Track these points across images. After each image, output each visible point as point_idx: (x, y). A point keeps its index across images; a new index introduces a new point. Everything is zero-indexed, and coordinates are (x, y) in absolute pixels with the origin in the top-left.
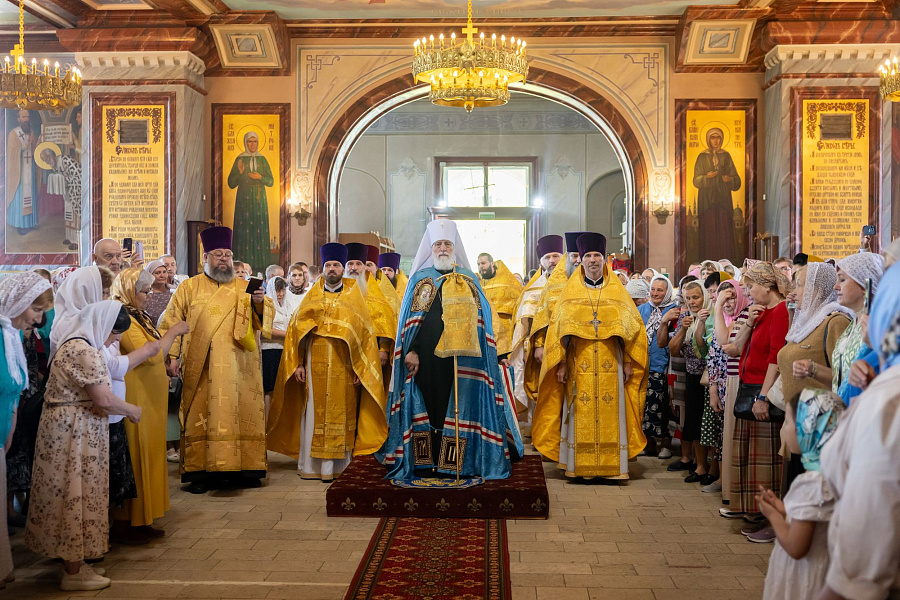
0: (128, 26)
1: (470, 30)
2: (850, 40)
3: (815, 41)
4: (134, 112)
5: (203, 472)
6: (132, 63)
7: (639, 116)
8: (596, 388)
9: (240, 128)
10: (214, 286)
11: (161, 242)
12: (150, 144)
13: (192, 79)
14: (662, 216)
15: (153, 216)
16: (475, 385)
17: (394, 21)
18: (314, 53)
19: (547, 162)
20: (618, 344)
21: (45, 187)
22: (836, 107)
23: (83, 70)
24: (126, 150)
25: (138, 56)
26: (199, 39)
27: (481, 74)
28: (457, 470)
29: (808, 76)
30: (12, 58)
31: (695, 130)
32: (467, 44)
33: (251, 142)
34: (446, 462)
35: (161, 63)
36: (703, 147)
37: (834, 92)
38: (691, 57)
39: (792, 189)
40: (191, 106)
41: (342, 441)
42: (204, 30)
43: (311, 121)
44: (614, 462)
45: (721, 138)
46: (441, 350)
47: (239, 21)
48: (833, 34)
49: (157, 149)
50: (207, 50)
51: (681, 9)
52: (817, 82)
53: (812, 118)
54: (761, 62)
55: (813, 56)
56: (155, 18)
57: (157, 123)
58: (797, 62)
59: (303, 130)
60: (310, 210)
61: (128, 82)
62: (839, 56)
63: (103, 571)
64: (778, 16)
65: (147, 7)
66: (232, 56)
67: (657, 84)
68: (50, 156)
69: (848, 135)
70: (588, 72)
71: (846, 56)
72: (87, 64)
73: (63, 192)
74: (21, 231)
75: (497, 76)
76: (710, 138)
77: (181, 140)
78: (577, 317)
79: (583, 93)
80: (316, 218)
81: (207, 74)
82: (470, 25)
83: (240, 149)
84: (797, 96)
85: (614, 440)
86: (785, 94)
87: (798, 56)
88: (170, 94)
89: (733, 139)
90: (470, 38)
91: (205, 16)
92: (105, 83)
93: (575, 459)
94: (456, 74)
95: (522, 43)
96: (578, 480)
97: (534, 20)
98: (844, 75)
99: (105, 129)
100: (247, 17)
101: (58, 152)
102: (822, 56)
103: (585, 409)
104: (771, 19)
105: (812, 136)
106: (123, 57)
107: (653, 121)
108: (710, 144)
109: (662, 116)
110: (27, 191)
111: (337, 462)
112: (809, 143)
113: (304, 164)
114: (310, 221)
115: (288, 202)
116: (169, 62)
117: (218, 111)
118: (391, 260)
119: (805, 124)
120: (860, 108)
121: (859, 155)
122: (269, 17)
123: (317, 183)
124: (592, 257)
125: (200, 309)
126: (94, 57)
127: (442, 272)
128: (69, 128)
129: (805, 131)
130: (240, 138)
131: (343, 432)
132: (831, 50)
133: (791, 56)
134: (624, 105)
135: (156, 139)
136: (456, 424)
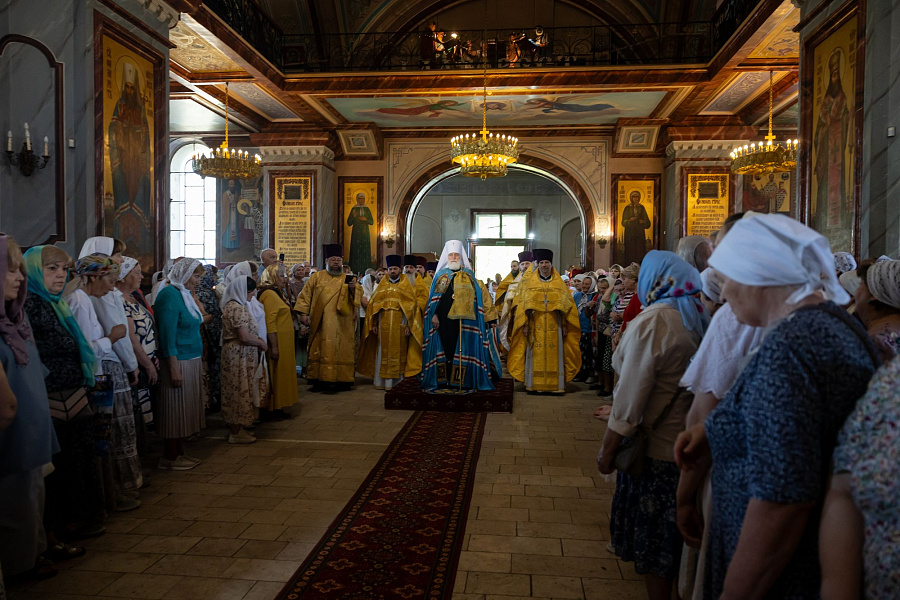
0: (290, 131)
1: (484, 132)
2: (718, 138)
3: (696, 138)
4: (293, 182)
5: (317, 380)
6: (292, 153)
7: (589, 184)
8: (545, 340)
9: (355, 190)
10: (330, 277)
11: (308, 256)
12: (302, 200)
13: (327, 162)
14: (602, 243)
15: (304, 242)
16: (472, 336)
17: (444, 127)
18: (397, 147)
19: (538, 212)
20: (559, 315)
21: (243, 225)
22: (709, 178)
23: (263, 157)
24: (289, 204)
25: (296, 149)
26: (330, 139)
27: (490, 158)
28: (460, 384)
29: (692, 159)
30: (221, 150)
31: (623, 192)
32: (482, 141)
33: (360, 199)
34: (455, 379)
35: (309, 152)
36: (628, 202)
37: (707, 169)
38: (621, 149)
39: (681, 228)
40: (326, 178)
41: (397, 368)
42: (333, 134)
43: (396, 187)
44: (555, 383)
45: (639, 197)
46: (451, 315)
47: (353, 128)
48: (707, 134)
49: (306, 203)
50: (334, 144)
51: (614, 120)
52: (697, 163)
53: (694, 185)
54: (664, 151)
55: (695, 148)
56: (306, 127)
57: (306, 187)
58: (685, 151)
59: (391, 192)
60: (394, 239)
61: (290, 164)
62: (710, 148)
63: (253, 433)
64: (674, 124)
65: (301, 120)
66: (350, 149)
67: (600, 165)
68: (245, 207)
69: (716, 195)
70: (559, 158)
71: (715, 147)
72: (267, 153)
73: (253, 228)
74: (230, 250)
75: (500, 159)
76: (632, 197)
77: (320, 198)
78: (535, 299)
79: (555, 170)
80: (398, 244)
81: (335, 159)
82: (485, 129)
83: (354, 203)
84: (685, 172)
85: (555, 370)
86: (677, 170)
87: (685, 148)
88: (312, 170)
89: (646, 197)
90: (484, 137)
91: (333, 125)
92: (276, 164)
93: (532, 380)
94: (475, 158)
95: (515, 140)
96: (534, 393)
97: (527, 126)
98: (714, 159)
99: (276, 191)
100: (358, 126)
101: (251, 204)
102: (700, 147)
103: (539, 351)
104: (670, 125)
105: (694, 196)
106: (287, 149)
107: (598, 187)
108: (632, 200)
109: (603, 184)
110: (233, 227)
111: (394, 380)
112: (692, 201)
113: (391, 212)
114: (394, 245)
115: (382, 234)
116: (313, 152)
117: (342, 180)
118: (433, 266)
119: (689, 189)
120: (723, 179)
121: (722, 207)
122: (371, 126)
123: (399, 223)
124: (544, 263)
125: (321, 289)
126: (270, 149)
127: (454, 271)
128: (257, 190)
129: (689, 193)
130: (354, 196)
131: (398, 363)
132: (706, 144)
133: (681, 148)
134: (581, 177)
135: (306, 197)
136: (461, 357)
